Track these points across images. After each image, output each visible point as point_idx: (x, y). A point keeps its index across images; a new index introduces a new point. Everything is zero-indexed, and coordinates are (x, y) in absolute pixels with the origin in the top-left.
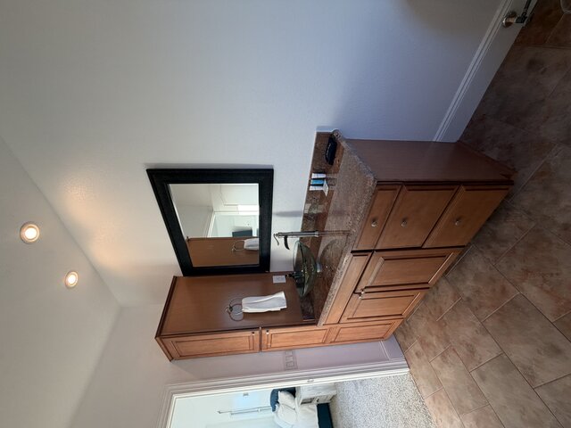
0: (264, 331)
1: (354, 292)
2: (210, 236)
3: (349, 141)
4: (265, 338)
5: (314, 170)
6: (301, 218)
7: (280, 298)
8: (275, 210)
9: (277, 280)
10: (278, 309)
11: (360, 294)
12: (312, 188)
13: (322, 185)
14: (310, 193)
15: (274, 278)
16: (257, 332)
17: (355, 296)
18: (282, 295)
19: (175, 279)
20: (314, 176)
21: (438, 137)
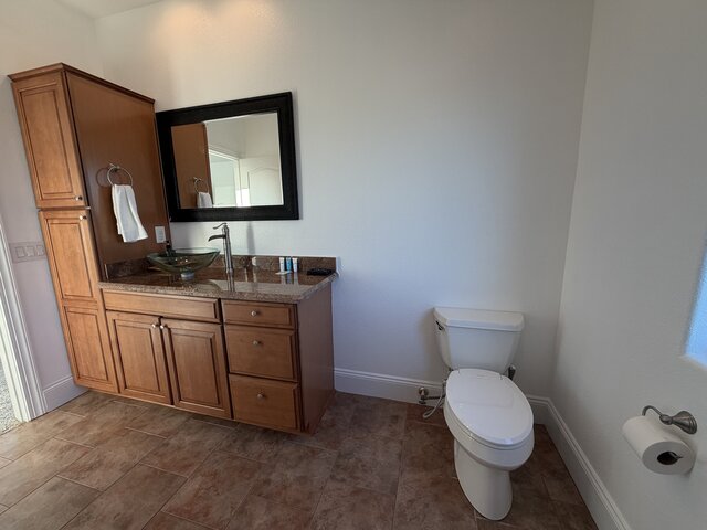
0: (84, 213)
1: (162, 317)
2: (211, 152)
3: (330, 284)
4: (71, 214)
5: (300, 260)
6: (247, 254)
7: (137, 233)
8: (255, 223)
9: (160, 232)
10: (121, 231)
11: (158, 325)
12: (282, 260)
13: (286, 269)
14: (277, 259)
15: (163, 228)
16: (82, 203)
17: (157, 320)
18: (143, 235)
19: (152, 102)
20: (295, 261)
21: (338, 370)
